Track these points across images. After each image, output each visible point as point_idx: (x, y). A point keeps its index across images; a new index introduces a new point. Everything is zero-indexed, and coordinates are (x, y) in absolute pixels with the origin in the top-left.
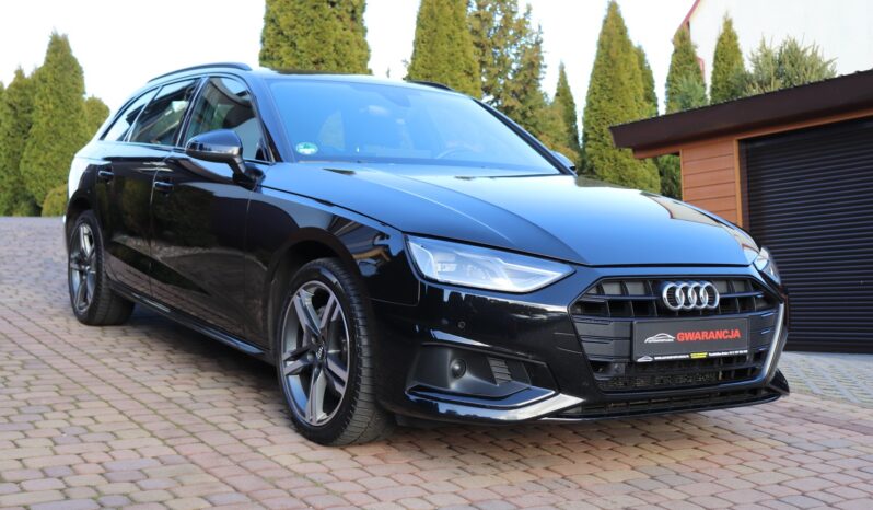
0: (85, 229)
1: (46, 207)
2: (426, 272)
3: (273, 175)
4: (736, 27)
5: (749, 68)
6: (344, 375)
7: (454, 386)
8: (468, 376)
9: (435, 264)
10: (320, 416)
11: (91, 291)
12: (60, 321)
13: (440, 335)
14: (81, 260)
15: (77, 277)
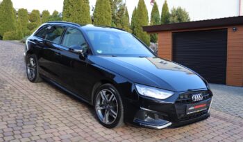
0: (32, 59)
1: (4, 37)
2: (140, 93)
3: (89, 57)
4: (167, 3)
5: (170, 12)
6: (116, 114)
7: (146, 120)
8: (149, 117)
9: (142, 91)
10: (107, 121)
11: (34, 75)
12: (24, 81)
13: (144, 109)
14: (30, 66)
15: (29, 70)
